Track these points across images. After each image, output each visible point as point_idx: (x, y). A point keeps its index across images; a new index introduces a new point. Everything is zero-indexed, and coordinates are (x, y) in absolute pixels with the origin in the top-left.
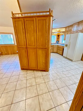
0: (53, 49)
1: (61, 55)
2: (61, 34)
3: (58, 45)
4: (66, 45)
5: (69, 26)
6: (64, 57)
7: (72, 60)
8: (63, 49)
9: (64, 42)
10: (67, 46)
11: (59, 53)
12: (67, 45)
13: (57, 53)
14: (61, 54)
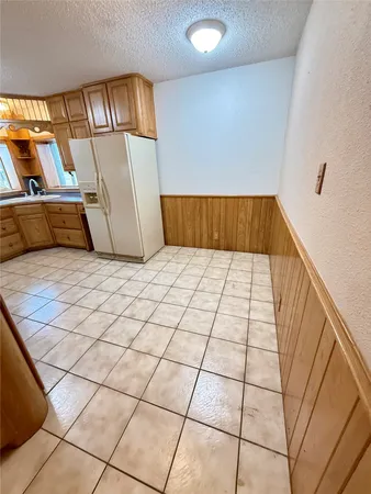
0: (19, 230)
1: (84, 249)
2: (32, 134)
3: (43, 203)
4: (92, 197)
5: (63, 95)
6: (102, 255)
7: (139, 260)
8: (84, 217)
9: (69, 181)
10: (94, 201)
11: (67, 242)
12: (94, 194)
13: (59, 245)
14: (81, 244)
